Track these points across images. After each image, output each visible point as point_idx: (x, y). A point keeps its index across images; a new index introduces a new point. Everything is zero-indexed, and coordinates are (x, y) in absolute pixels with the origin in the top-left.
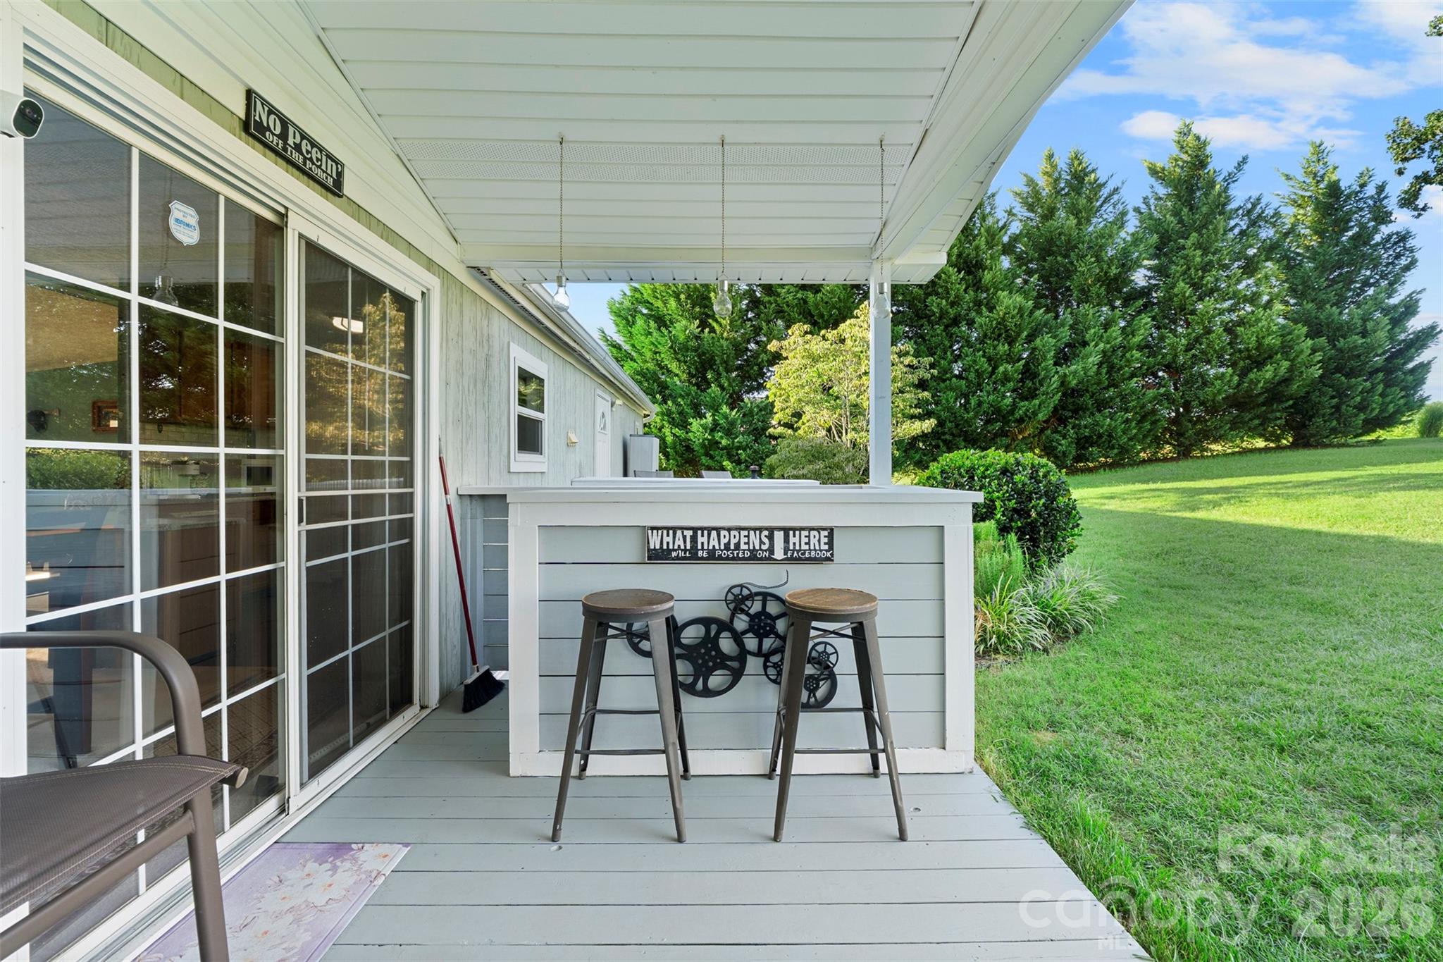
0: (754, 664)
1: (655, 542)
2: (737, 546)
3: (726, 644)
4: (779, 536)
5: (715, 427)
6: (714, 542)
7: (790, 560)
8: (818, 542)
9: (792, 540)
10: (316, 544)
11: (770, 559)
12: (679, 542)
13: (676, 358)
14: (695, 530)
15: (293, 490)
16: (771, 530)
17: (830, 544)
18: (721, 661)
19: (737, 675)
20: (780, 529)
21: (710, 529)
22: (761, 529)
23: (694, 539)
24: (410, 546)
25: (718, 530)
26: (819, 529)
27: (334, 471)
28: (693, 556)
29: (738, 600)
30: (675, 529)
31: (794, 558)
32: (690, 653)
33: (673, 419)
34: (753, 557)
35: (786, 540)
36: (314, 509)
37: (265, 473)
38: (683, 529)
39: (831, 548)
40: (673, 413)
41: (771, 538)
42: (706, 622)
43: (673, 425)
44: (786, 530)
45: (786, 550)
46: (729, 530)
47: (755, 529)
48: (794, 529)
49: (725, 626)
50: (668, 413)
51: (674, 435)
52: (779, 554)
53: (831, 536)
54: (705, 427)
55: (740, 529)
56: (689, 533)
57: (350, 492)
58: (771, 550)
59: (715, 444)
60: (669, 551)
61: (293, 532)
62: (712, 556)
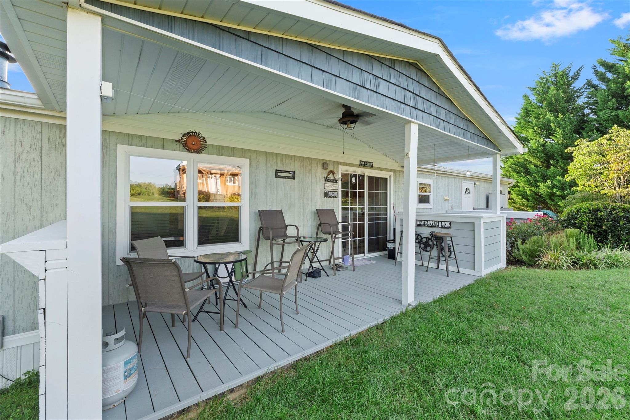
0: (435, 247)
1: (418, 223)
2: (432, 224)
3: (430, 243)
4: (440, 223)
5: (554, 186)
6: (428, 223)
7: (442, 228)
8: (448, 225)
9: (443, 224)
10: (369, 220)
11: (438, 227)
12: (422, 223)
13: (533, 156)
14: (425, 221)
15: (366, 212)
16: (439, 221)
17: (450, 225)
18: (429, 245)
19: (433, 248)
20: (440, 221)
21: (428, 221)
22: (437, 221)
23: (425, 222)
24: (387, 222)
25: (429, 221)
26: (448, 222)
27: (372, 209)
28: (424, 226)
29: (432, 234)
30: (421, 220)
31: (443, 227)
32: (424, 243)
33: (531, 183)
34: (435, 227)
35: (442, 224)
36: (369, 215)
37: (363, 208)
38: (423, 220)
39: (450, 226)
40: (531, 181)
41: (439, 223)
42: (426, 238)
43: (531, 186)
44: (441, 222)
45: (441, 226)
46: (431, 221)
47: (436, 221)
48: (443, 222)
49: (430, 239)
50: (528, 181)
51: (531, 190)
52: (440, 226)
53: (450, 223)
54: (548, 187)
55: (433, 221)
56: (424, 221)
57: (375, 212)
58: (439, 225)
59: (553, 194)
60: (420, 224)
61: (366, 218)
62: (428, 226)
